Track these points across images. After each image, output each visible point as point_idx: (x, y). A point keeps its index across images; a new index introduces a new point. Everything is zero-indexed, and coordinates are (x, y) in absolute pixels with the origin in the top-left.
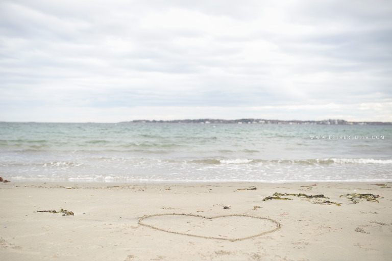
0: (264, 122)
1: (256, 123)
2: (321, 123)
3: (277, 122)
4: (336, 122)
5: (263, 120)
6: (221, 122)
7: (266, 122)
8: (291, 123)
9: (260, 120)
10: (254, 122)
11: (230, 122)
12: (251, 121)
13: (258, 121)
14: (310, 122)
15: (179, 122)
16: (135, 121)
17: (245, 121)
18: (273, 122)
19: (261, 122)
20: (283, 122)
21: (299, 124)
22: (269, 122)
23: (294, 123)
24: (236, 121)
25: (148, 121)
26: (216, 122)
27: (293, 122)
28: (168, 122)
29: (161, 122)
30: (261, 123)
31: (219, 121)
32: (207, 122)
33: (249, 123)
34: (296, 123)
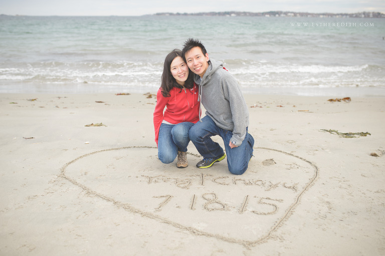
0: (293, 14)
1: (284, 15)
2: (354, 16)
3: (307, 14)
4: (371, 15)
5: (292, 13)
6: (248, 14)
7: (295, 14)
8: (321, 16)
9: (289, 12)
10: (282, 15)
11: (257, 15)
12: (279, 13)
13: (286, 13)
14: (342, 15)
15: (204, 15)
16: (158, 14)
17: (273, 13)
18: (302, 14)
19: (289, 14)
20: (313, 15)
21: (330, 17)
22: (298, 15)
23: (325, 16)
24: (264, 14)
25: (171, 14)
26: (243, 14)
27: (324, 14)
28: (192, 14)
29: (185, 14)
30: (290, 16)
31: (245, 14)
32: (233, 15)
33: (277, 15)
34: (327, 16)
